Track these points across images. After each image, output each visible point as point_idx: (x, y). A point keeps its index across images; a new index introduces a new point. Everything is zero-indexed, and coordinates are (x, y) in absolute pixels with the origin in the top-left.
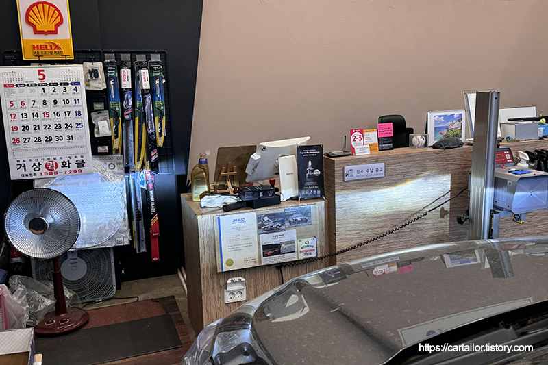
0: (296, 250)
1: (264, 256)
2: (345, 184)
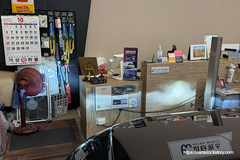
0: (128, 103)
1: (113, 105)
2: (151, 75)
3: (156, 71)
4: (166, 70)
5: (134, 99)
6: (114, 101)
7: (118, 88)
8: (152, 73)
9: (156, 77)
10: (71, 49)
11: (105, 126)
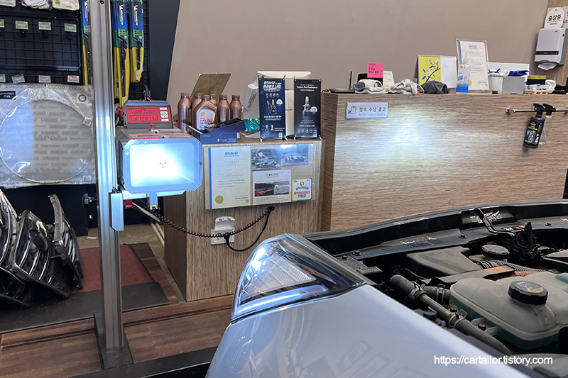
0: (290, 191)
1: (256, 196)
2: (347, 122)
3: (358, 111)
4: (380, 111)
5: (304, 180)
6: (258, 186)
7: (267, 153)
8: (349, 116)
9: (358, 127)
10: (138, 68)
11: (233, 249)
